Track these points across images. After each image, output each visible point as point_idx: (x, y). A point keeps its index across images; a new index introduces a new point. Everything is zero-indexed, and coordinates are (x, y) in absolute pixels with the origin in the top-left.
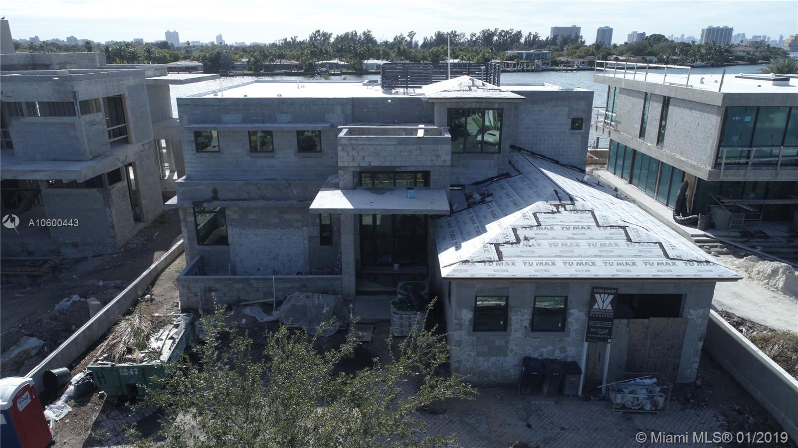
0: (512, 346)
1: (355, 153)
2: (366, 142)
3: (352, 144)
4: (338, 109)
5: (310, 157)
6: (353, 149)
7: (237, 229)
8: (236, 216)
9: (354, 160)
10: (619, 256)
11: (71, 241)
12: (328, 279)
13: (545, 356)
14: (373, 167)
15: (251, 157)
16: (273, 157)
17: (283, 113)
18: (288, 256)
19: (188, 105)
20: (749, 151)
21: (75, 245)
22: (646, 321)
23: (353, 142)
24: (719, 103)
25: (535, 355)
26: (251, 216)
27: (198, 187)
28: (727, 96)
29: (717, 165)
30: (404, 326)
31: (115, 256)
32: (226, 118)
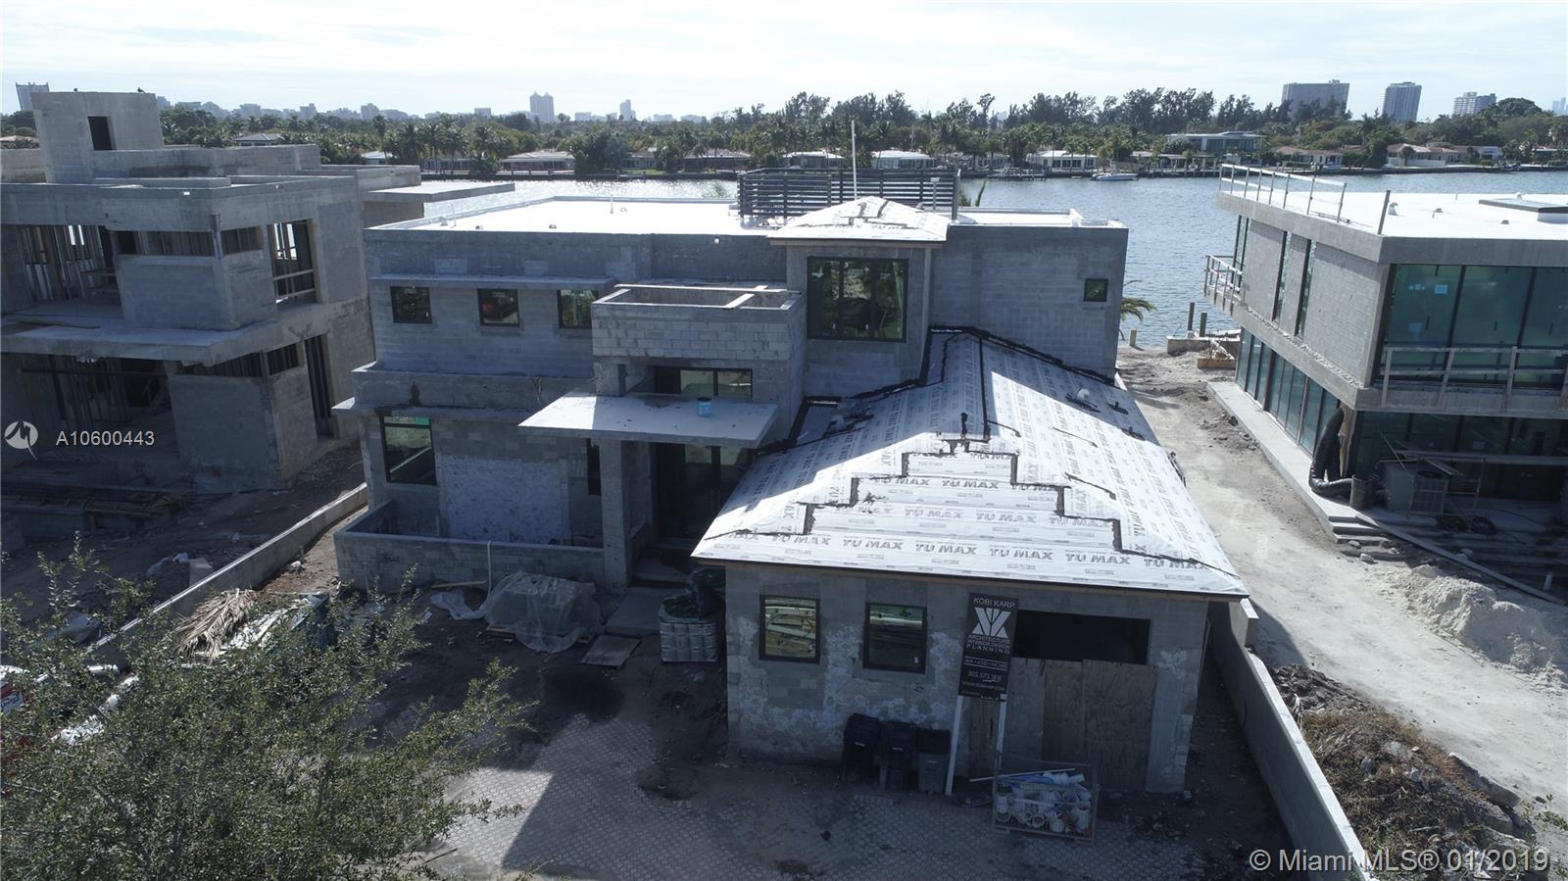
0: (830, 692)
1: (620, 333)
2: (640, 315)
3: (615, 317)
4: (627, 253)
5: (580, 337)
6: (618, 325)
7: (451, 457)
8: (449, 435)
9: (619, 345)
10: (1027, 540)
11: (209, 465)
12: (578, 553)
13: (892, 716)
14: (651, 358)
15: (482, 333)
16: (518, 335)
17: (535, 258)
18: (535, 509)
19: (381, 241)
20: (1447, 354)
21: (216, 472)
22: (1077, 665)
23: (618, 313)
24: (1375, 255)
25: (874, 712)
26: (474, 437)
27: (387, 382)
28: (1391, 244)
29: (1375, 377)
30: (678, 644)
31: (275, 493)
32: (443, 265)
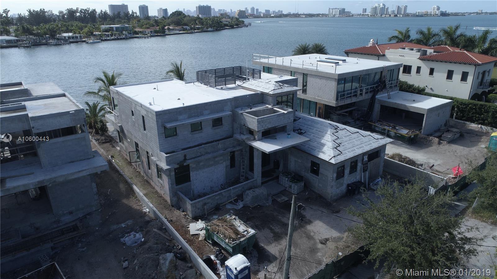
1: (263, 124)
2: (267, 119)
3: (262, 121)
4: (229, 104)
5: (217, 129)
7: (195, 172)
8: (194, 166)
9: (263, 127)
11: (67, 211)
15: (192, 135)
16: (202, 132)
17: (206, 110)
18: (217, 178)
19: (161, 114)
21: (71, 213)
26: (201, 164)
27: (177, 156)
28: (339, 75)
29: (337, 99)
31: (100, 210)
32: (180, 117)
